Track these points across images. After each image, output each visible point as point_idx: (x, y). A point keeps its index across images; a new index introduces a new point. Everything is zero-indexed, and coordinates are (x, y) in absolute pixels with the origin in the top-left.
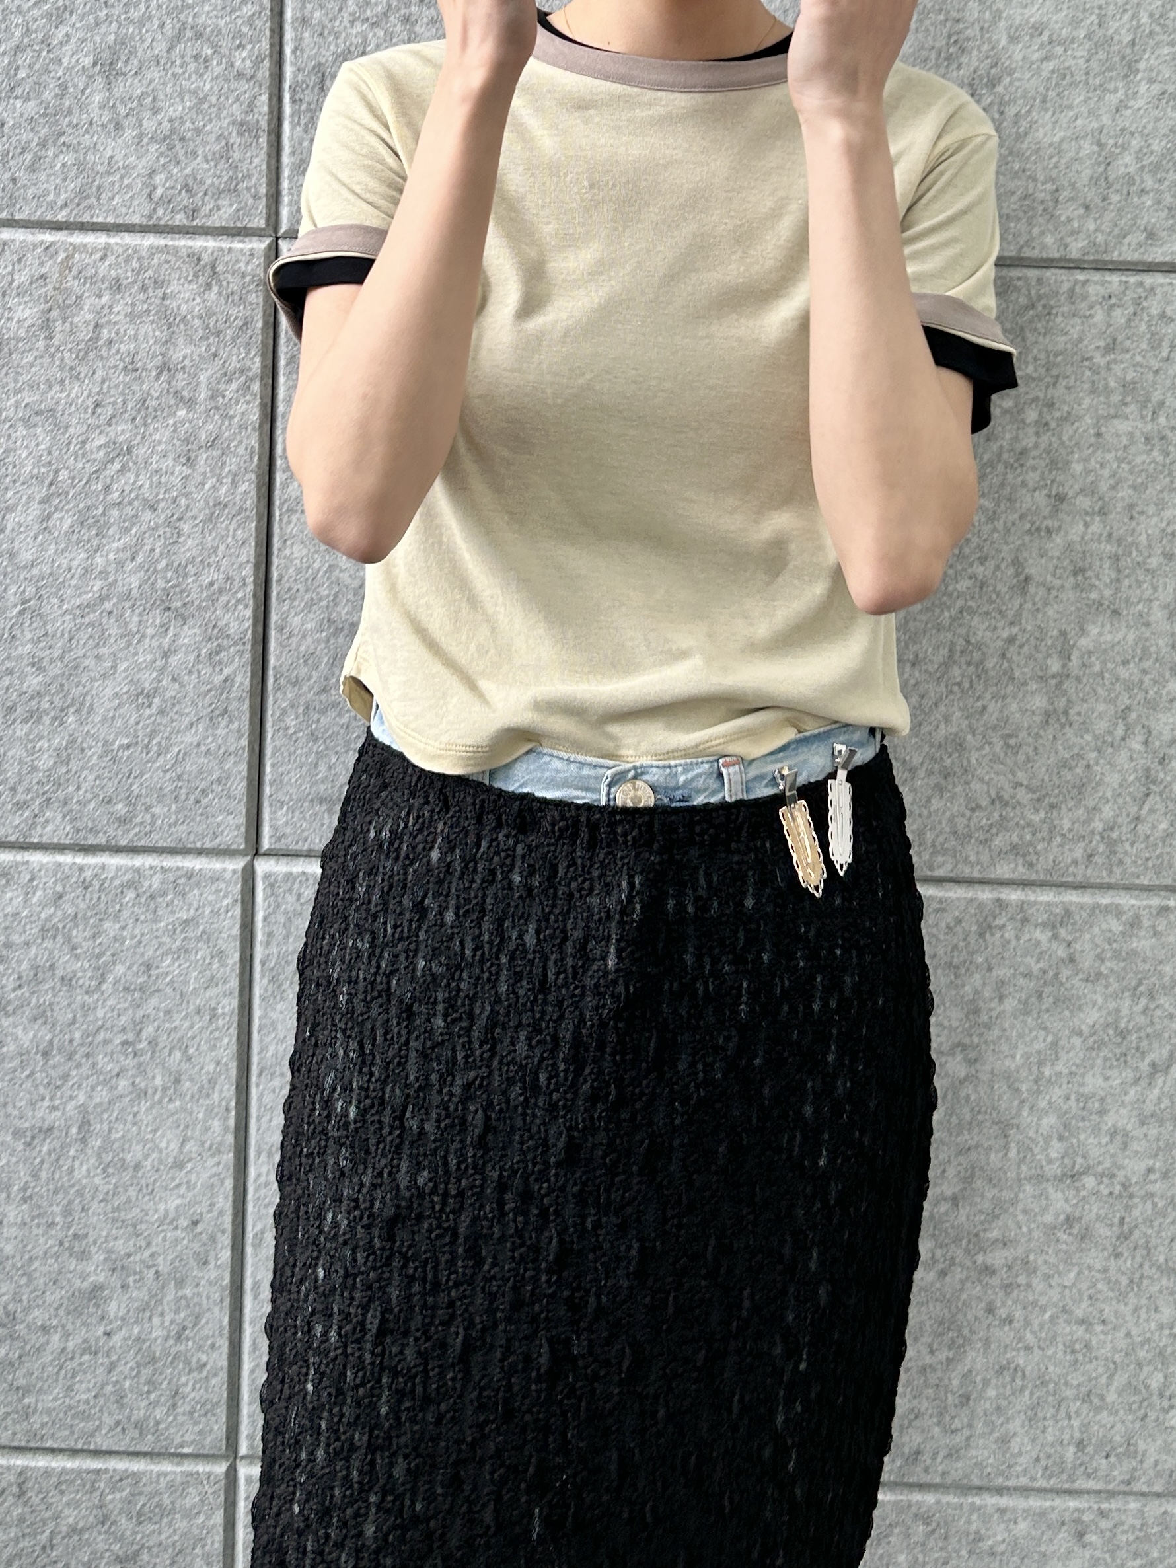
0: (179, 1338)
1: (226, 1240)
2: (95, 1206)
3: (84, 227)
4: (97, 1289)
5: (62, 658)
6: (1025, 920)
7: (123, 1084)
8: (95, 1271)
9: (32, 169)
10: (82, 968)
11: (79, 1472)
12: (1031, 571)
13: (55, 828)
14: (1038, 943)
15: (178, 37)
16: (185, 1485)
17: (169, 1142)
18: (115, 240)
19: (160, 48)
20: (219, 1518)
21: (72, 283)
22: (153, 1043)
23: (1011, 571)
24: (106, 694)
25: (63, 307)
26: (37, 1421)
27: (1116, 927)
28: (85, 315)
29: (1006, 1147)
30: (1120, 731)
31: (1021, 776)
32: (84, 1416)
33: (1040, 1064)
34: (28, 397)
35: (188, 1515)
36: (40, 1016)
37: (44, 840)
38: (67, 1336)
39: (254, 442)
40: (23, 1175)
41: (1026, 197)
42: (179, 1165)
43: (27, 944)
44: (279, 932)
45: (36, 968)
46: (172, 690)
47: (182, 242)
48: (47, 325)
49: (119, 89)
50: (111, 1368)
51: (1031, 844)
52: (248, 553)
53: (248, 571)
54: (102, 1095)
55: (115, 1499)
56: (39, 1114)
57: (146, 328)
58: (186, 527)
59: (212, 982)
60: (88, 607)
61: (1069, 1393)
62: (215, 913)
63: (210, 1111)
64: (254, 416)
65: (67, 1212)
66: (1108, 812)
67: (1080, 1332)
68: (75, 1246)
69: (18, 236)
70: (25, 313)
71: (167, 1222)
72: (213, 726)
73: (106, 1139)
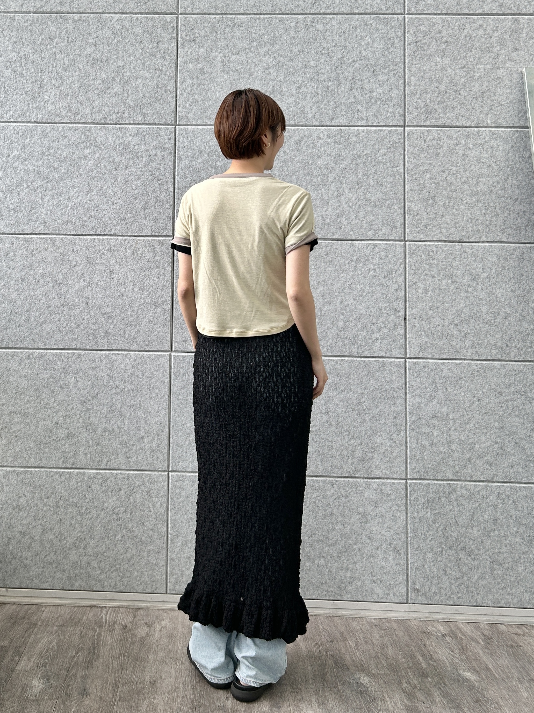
0: (158, 446)
1: (167, 427)
2: (142, 421)
3: (139, 236)
4: (143, 437)
5: (136, 315)
7: (147, 396)
8: (142, 433)
9: (131, 226)
10: (139, 373)
11: (139, 474)
13: (135, 347)
15: (156, 202)
16: (159, 476)
17: (156, 407)
18: (145, 238)
19: (153, 204)
20: (166, 483)
21: (137, 246)
22: (153, 388)
24: (144, 321)
25: (136, 251)
26: (131, 463)
27: (333, 363)
28: (140, 252)
30: (332, 326)
32: (140, 463)
34: (130, 267)
35: (160, 483)
36: (132, 383)
37: (133, 349)
38: (137, 446)
39: (170, 274)
40: (129, 414)
42: (158, 412)
43: (129, 369)
44: (176, 366)
45: (131, 374)
46: (156, 320)
47: (157, 238)
48: (133, 254)
49: (146, 211)
50: (145, 452)
52: (170, 295)
53: (170, 298)
54: (143, 398)
55: (146, 479)
56: (132, 402)
57: (151, 254)
58: (158, 290)
59: (164, 376)
60: (140, 305)
61: (329, 456)
62: (164, 363)
63: (164, 401)
64: (170, 270)
65: (137, 421)
66: (330, 341)
67: (330, 444)
68: (138, 428)
69: (128, 238)
70: (129, 251)
71: (156, 423)
72: (163, 327)
73: (144, 407)
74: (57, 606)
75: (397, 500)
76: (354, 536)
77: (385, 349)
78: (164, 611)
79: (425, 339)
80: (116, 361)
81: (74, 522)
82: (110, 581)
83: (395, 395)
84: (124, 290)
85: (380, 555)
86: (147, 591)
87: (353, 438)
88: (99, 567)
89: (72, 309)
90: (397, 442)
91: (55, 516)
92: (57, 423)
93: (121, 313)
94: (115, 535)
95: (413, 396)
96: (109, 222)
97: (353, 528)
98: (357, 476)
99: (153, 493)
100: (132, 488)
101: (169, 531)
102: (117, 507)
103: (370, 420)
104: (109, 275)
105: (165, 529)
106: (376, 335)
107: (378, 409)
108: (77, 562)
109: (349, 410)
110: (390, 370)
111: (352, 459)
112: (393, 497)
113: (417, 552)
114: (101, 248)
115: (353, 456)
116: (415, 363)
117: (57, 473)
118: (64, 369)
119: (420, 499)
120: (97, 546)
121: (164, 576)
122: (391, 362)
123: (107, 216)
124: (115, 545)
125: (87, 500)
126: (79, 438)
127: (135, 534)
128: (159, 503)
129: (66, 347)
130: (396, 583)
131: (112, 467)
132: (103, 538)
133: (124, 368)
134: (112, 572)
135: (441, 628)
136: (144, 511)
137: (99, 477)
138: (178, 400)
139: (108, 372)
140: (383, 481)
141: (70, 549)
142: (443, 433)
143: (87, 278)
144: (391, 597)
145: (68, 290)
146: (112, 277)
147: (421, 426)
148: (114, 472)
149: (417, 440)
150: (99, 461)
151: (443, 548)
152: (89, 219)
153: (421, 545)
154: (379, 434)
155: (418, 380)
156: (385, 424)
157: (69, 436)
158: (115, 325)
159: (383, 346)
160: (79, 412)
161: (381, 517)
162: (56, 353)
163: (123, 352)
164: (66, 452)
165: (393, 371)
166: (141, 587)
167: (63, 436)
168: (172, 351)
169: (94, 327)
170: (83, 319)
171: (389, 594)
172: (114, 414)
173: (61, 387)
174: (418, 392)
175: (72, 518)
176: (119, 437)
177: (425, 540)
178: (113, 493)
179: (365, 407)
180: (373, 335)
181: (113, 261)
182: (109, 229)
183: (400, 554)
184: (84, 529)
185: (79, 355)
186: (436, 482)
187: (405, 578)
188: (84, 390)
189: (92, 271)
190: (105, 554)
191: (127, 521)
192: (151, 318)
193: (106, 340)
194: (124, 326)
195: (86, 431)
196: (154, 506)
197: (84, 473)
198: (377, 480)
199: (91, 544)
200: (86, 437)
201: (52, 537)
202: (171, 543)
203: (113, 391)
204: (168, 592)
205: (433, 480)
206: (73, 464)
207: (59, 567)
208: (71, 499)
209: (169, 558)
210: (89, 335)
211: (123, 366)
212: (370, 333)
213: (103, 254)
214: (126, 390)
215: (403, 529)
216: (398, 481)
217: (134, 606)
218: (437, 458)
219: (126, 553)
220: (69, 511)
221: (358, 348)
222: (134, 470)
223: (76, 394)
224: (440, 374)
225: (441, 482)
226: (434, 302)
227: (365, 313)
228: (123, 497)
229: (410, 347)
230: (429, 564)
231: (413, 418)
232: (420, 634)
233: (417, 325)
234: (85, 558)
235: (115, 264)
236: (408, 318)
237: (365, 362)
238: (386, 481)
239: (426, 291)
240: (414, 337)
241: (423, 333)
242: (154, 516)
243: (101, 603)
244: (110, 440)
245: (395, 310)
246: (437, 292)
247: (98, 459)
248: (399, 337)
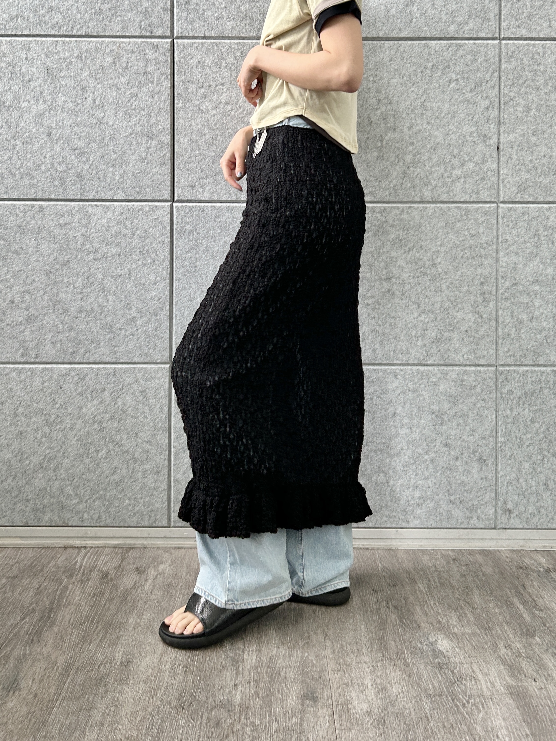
0: (156, 330)
1: (168, 303)
2: (133, 296)
3: (123, 37)
4: (134, 318)
5: (121, 150)
6: (374, 211)
7: (140, 263)
8: (133, 313)
9: (110, 22)
10: (128, 232)
11: (130, 368)
12: (372, 119)
13: (120, 195)
14: (377, 217)
16: (158, 370)
17: (152, 278)
18: (131, 40)
21: (121, 52)
22: (148, 251)
23: (367, 120)
24: (133, 159)
25: (119, 58)
26: (118, 354)
27: (398, 212)
28: (124, 59)
29: (371, 272)
30: (397, 160)
31: (371, 173)
33: (379, 249)
34: (110, 82)
35: (159, 379)
36: (118, 245)
37: (118, 198)
38: (126, 331)
39: (169, 92)
40: (114, 288)
41: (368, 21)
42: (155, 283)
43: (114, 226)
44: (180, 221)
45: (116, 232)
46: (150, 158)
47: (149, 40)
48: (115, 62)
50: (138, 339)
51: (375, 191)
52: (169, 121)
53: (169, 126)
54: (134, 265)
55: (139, 375)
56: (118, 271)
57: (140, 63)
58: (152, 115)
59: (163, 235)
60: (127, 137)
61: (391, 337)
62: (163, 216)
63: (163, 269)
64: (169, 85)
65: (126, 297)
66: (394, 182)
67: (393, 320)
68: (128, 307)
69: (107, 40)
70: (109, 59)
71: (152, 299)
72: (161, 167)
73: (136, 277)
74: (17, 548)
75: (484, 393)
76: (425, 443)
77: (470, 191)
78: (166, 549)
79: (526, 176)
80: (94, 215)
81: (39, 436)
82: (92, 512)
83: (483, 252)
84: (102, 115)
85: (460, 468)
86: (143, 524)
87: (424, 311)
88: (76, 495)
89: (27, 143)
90: (484, 316)
91: (13, 428)
92: (12, 302)
93: (100, 147)
94: (98, 452)
95: (508, 254)
96: (78, 16)
97: (424, 432)
98: (429, 362)
99: (150, 393)
100: (120, 387)
101: (173, 444)
102: (100, 414)
103: (448, 287)
104: (80, 93)
105: (167, 441)
106: (458, 172)
107: (459, 273)
108: (45, 489)
109: (418, 274)
110: (476, 219)
111: (422, 340)
112: (478, 390)
113: (510, 462)
114: (67, 54)
115: (423, 336)
116: (510, 209)
117: (14, 370)
118: (20, 227)
119: (515, 391)
120: (73, 466)
121: (166, 504)
122: (478, 209)
123: (74, 8)
124: (98, 465)
125: (58, 405)
126: (44, 322)
127: (125, 449)
128: (158, 407)
129: (22, 197)
130: (481, 502)
131: (91, 360)
132: (81, 456)
133: (106, 225)
134: (94, 501)
135: (543, 561)
136: (137, 418)
137: (73, 374)
138: (184, 267)
139: (84, 230)
140: (464, 368)
141: (34, 471)
142: (548, 303)
143: (49, 98)
144: (474, 521)
145: (21, 116)
146: (84, 97)
147: (517, 294)
148: (94, 366)
149: (512, 312)
150: (74, 352)
151: (544, 455)
152: (48, 12)
153: (515, 452)
154: (459, 306)
155: (514, 232)
156: (469, 292)
157: (30, 319)
158: (91, 165)
159: (467, 186)
160: (43, 286)
161: (461, 416)
162: (8, 206)
163: (104, 203)
164: (25, 341)
165: (481, 220)
166: (135, 519)
167: (21, 319)
168: (173, 201)
169: (60, 168)
170: (45, 157)
171: (471, 517)
172: (93, 288)
173: (16, 252)
174: (514, 248)
175: (37, 430)
176: (101, 319)
177: (520, 445)
178: (94, 395)
179: (440, 270)
180: (454, 172)
181: (86, 73)
182: (78, 26)
183: (487, 465)
184: (54, 444)
185: (41, 207)
186: (536, 369)
187: (493, 495)
188: (49, 255)
189: (55, 88)
190: (84, 476)
191: (114, 432)
192: (144, 155)
193: (78, 186)
194: (104, 167)
195: (54, 312)
196: (151, 411)
197: (52, 369)
198: (456, 368)
199: (64, 464)
200: (53, 319)
201: (9, 456)
202: (175, 459)
203: (91, 256)
204: (172, 524)
205: (533, 366)
206: (37, 356)
207: (21, 496)
208: (35, 405)
209: (172, 479)
210: (54, 179)
211: (104, 221)
212: (449, 169)
213: (71, 63)
214: (110, 254)
215: (492, 432)
216: (486, 368)
217: (125, 544)
218: (538, 336)
219: (112, 475)
220: (33, 420)
221: (432, 190)
222: (122, 363)
223: (38, 261)
224: (544, 223)
225: (544, 369)
226: (538, 124)
227: (443, 142)
228: (108, 399)
229: (505, 186)
230: (525, 477)
231: (507, 284)
232: (514, 569)
233: (515, 157)
234: (57, 483)
235: (88, 78)
236: (501, 147)
237: (441, 209)
238: (468, 368)
239: (528, 109)
240: (511, 173)
241: (523, 167)
242: (151, 424)
243: (79, 542)
244: (88, 323)
245: (485, 136)
246: (543, 110)
247: (71, 350)
248: (489, 174)
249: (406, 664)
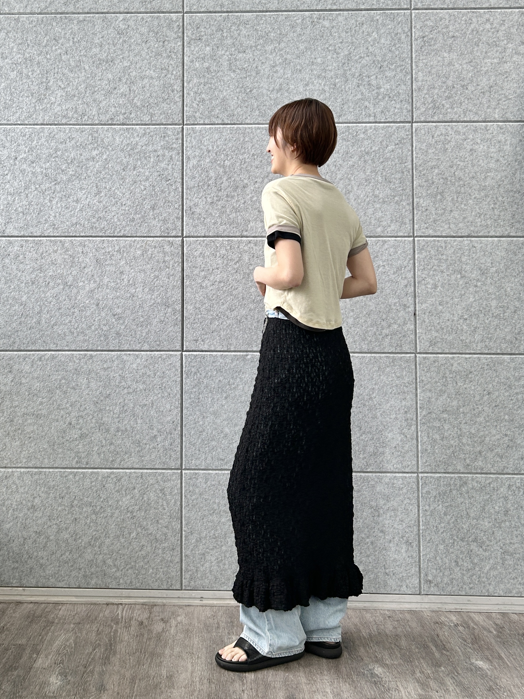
0: (171, 445)
1: (179, 425)
2: (155, 420)
3: (149, 237)
4: (155, 436)
5: (147, 315)
7: (159, 395)
8: (155, 432)
9: (140, 227)
10: (151, 373)
11: (152, 473)
13: (146, 347)
15: (165, 202)
16: (173, 475)
17: (168, 406)
18: (155, 239)
19: (162, 204)
20: (179, 481)
21: (147, 247)
22: (165, 387)
24: (155, 322)
25: (146, 251)
26: (144, 462)
28: (150, 252)
32: (153, 461)
34: (140, 267)
35: (173, 481)
36: (144, 383)
37: (144, 349)
38: (150, 445)
39: (180, 274)
40: (141, 414)
42: (170, 411)
43: (141, 369)
44: (188, 365)
45: (143, 374)
46: (167, 320)
47: (167, 239)
48: (143, 255)
49: (155, 212)
50: (159, 451)
52: (180, 295)
53: (180, 298)
54: (156, 398)
55: (159, 478)
56: (144, 402)
57: (160, 254)
58: (168, 290)
59: (175, 375)
60: (151, 306)
62: (176, 362)
63: (176, 400)
64: (180, 270)
65: (149, 421)
68: (151, 428)
69: (138, 239)
70: (139, 252)
71: (168, 422)
72: (174, 327)
73: (157, 406)
74: (74, 604)
75: (409, 493)
76: (366, 530)
77: (395, 345)
78: (180, 607)
79: (435, 334)
80: (128, 361)
81: (88, 521)
82: (126, 578)
83: (406, 389)
84: (134, 290)
85: (393, 548)
86: (162, 587)
87: (364, 433)
88: (115, 565)
89: (83, 311)
90: (408, 436)
91: (70, 516)
92: (70, 424)
93: (132, 313)
94: (130, 534)
95: (424, 391)
96: (118, 223)
97: (366, 521)
98: (368, 470)
99: (167, 491)
100: (146, 486)
101: (183, 529)
102: (132, 506)
103: (381, 415)
104: (119, 276)
105: (179, 526)
106: (386, 331)
107: (389, 404)
108: (92, 560)
109: (359, 405)
110: (400, 365)
111: (364, 454)
112: (405, 491)
113: (429, 544)
114: (110, 249)
115: (364, 451)
116: (425, 358)
117: (71, 473)
118: (76, 370)
119: (432, 492)
120: (113, 544)
121: (179, 573)
122: (401, 358)
123: (115, 217)
124: (130, 543)
125: (102, 499)
126: (93, 438)
127: (150, 532)
128: (173, 501)
129: (78, 349)
130: (409, 575)
131: (125, 467)
132: (118, 537)
133: (136, 368)
134: (127, 570)
135: (454, 618)
136: (158, 509)
137: (112, 476)
138: (190, 399)
139: (120, 372)
140: (394, 475)
141: (85, 548)
142: (454, 427)
143: (97, 279)
144: (404, 589)
145: (78, 292)
146: (122, 278)
147: (431, 420)
148: (127, 471)
149: (428, 434)
150: (113, 461)
151: (454, 540)
152: (98, 220)
153: (433, 537)
154: (390, 429)
155: (428, 375)
156: (396, 418)
157: (82, 436)
158: (126, 326)
159: (393, 341)
160: (91, 412)
161: (393, 510)
162: (68, 355)
163: (134, 353)
164: (79, 452)
165: (404, 366)
166: (157, 584)
167: (76, 436)
168: (183, 351)
169: (105, 328)
170: (94, 321)
171: (402, 586)
172: (127, 414)
173: (74, 388)
174: (428, 386)
175: (87, 517)
176: (132, 437)
177: (437, 532)
178: (127, 492)
179: (376, 403)
180: (384, 331)
181: (123, 262)
182: (118, 230)
183: (412, 547)
184: (99, 528)
185: (91, 356)
186: (447, 475)
187: (417, 569)
188: (96, 390)
189: (102, 272)
190: (120, 552)
191: (141, 520)
192: (162, 319)
193: (117, 340)
194: (135, 327)
195: (99, 431)
196: (168, 504)
197: (98, 473)
198: (388, 475)
199: (106, 543)
200: (99, 437)
201: (67, 536)
202: (185, 539)
203: (126, 391)
204: (184, 588)
205: (445, 473)
206: (87, 463)
207: (75, 566)
208: (86, 499)
209: (183, 554)
210: (101, 336)
211: (134, 366)
212: (380, 329)
213: (113, 255)
214: (138, 389)
215: (415, 522)
216: (410, 475)
217: (150, 602)
218: (448, 451)
219: (140, 551)
220: (84, 510)
221: (368, 344)
222: (147, 469)
223: (88, 394)
224: (450, 368)
225: (453, 475)
226: (443, 297)
227: (374, 309)
228: (137, 495)
229: (420, 342)
230: (441, 555)
231: (424, 413)
232: (432, 624)
233: (427, 321)
234: (101, 556)
235: (125, 265)
236: (417, 313)
237: (375, 357)
238: (397, 475)
239: (435, 287)
240: (424, 332)
241: (433, 328)
242: (168, 514)
243: (116, 600)
244: (123, 440)
245: (405, 305)
246: (446, 287)
247: (111, 459)
248: (409, 332)
249: (353, 681)
